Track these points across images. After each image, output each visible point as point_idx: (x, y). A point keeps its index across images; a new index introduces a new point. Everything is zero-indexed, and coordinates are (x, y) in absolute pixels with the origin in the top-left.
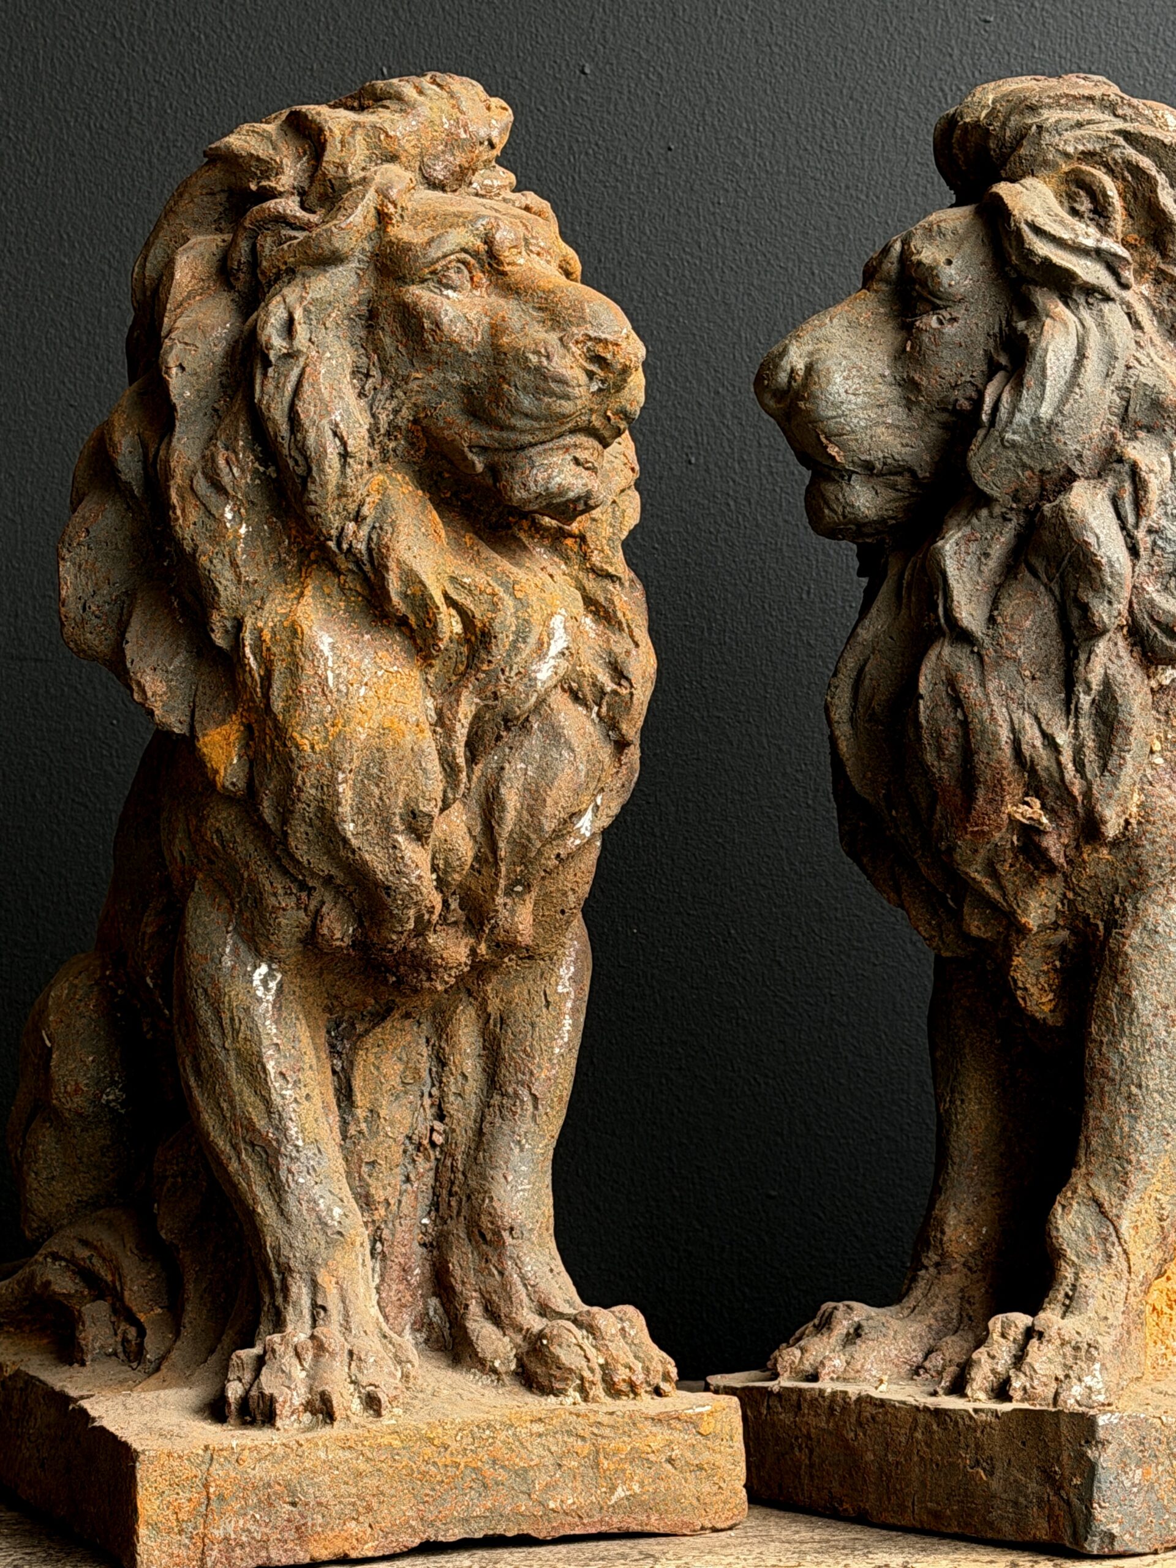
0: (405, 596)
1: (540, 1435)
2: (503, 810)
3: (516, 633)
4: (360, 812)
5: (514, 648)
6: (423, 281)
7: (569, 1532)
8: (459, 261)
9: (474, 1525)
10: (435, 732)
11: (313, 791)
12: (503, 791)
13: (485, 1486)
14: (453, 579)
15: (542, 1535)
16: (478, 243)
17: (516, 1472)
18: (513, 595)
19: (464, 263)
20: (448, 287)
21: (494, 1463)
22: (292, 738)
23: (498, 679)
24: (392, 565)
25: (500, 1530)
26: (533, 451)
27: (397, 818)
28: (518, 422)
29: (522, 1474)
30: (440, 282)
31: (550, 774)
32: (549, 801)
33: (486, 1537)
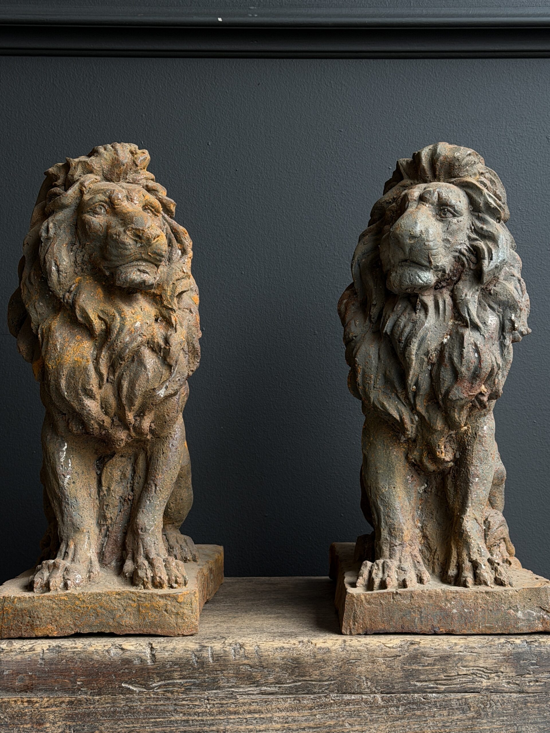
0: (82, 317)
1: (119, 599)
2: (122, 388)
3: (119, 329)
4: (68, 389)
5: (118, 334)
6: (89, 212)
7: (128, 633)
8: (100, 205)
9: (93, 628)
10: (93, 362)
11: (53, 382)
12: (122, 381)
13: (98, 615)
14: (102, 311)
15: (118, 633)
16: (107, 199)
17: (109, 612)
18: (121, 316)
19: (103, 206)
20: (96, 214)
21: (101, 607)
22: (46, 364)
23: (113, 344)
24: (77, 307)
25: (103, 630)
26: (121, 268)
27: (80, 391)
28: (113, 258)
29: (111, 612)
30: (94, 212)
31: (137, 376)
32: (137, 385)
33: (98, 633)
